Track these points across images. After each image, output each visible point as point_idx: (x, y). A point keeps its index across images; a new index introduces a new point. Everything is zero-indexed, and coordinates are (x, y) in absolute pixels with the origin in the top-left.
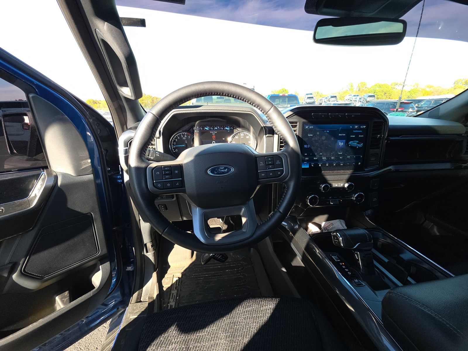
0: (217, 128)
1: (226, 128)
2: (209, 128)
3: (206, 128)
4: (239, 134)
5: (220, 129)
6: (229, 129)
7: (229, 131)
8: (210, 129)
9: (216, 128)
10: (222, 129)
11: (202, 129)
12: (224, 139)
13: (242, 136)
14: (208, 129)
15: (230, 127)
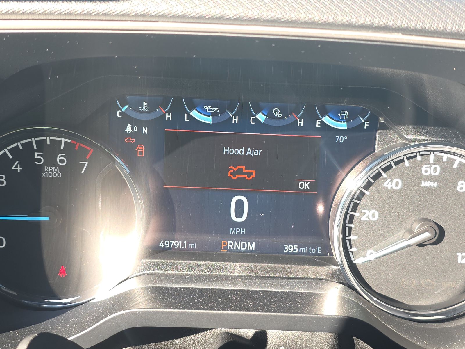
0: (270, 116)
1: (326, 120)
2: (214, 115)
3: (194, 113)
4: (407, 163)
5: (288, 120)
6: (344, 126)
7: (341, 139)
8: (221, 118)
9: (261, 117)
10: (301, 122)
11: (169, 116)
12: (306, 185)
13: (430, 178)
14: (208, 120)
15: (352, 116)
